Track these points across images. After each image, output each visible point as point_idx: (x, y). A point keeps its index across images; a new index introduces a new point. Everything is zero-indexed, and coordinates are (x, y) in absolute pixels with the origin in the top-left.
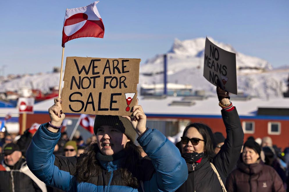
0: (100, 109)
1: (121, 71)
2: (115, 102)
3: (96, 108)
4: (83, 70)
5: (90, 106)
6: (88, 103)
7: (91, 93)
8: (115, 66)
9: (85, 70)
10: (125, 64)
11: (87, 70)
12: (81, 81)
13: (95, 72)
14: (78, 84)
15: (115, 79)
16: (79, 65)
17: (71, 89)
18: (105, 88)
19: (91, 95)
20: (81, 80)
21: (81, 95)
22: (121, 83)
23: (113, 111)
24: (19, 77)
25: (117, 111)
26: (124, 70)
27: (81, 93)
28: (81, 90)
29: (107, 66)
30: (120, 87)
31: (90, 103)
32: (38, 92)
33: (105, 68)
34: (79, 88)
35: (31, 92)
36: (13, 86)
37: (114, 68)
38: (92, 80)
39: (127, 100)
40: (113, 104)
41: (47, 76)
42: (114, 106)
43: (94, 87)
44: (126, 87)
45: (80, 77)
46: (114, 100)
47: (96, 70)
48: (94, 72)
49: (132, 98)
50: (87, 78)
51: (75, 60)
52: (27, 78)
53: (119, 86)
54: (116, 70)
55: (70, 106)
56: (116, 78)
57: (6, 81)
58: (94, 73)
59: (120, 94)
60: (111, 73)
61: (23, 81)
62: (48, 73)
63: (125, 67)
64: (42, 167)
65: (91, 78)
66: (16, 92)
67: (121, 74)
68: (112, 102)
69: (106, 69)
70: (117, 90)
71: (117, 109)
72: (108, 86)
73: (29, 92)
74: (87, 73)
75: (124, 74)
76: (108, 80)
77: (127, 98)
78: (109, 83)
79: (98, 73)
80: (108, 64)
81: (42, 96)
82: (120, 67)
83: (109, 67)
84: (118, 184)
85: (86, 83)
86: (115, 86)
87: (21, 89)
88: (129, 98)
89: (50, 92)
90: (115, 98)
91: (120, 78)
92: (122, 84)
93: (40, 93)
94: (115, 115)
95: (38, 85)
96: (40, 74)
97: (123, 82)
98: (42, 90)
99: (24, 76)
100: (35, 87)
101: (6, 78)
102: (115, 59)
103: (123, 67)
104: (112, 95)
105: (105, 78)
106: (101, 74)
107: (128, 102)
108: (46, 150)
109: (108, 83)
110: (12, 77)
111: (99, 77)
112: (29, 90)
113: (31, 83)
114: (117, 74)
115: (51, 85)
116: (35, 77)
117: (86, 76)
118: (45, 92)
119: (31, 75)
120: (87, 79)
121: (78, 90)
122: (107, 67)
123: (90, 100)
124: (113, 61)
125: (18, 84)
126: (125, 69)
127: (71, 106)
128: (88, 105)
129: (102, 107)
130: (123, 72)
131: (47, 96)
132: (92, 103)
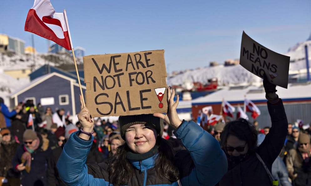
0: (131, 109)
1: (146, 65)
2: (146, 99)
3: (127, 108)
4: (104, 69)
5: (119, 107)
6: (116, 104)
7: (117, 93)
8: (138, 61)
9: (106, 69)
10: (149, 57)
11: (108, 68)
12: (104, 81)
13: (118, 69)
14: (102, 84)
15: (140, 75)
16: (98, 64)
17: (95, 90)
18: (131, 85)
19: (117, 94)
20: (104, 79)
21: (108, 96)
22: (148, 78)
23: (146, 110)
24: (181, 73)
25: (149, 109)
26: (148, 64)
27: (107, 93)
28: (106, 91)
29: (130, 61)
30: (148, 83)
31: (118, 103)
32: (198, 84)
33: (128, 63)
34: (103, 89)
35: (193, 85)
36: (177, 81)
37: (137, 63)
38: (116, 78)
39: (158, 96)
40: (144, 102)
41: (205, 70)
42: (145, 103)
43: (120, 86)
44: (154, 82)
45: (102, 77)
46: (144, 97)
47: (118, 67)
48: (116, 69)
49: (163, 93)
50: (110, 76)
51: (93, 59)
52: (188, 73)
53: (146, 81)
54: (139, 64)
55: (97, 109)
56: (142, 74)
57: (171, 77)
58: (116, 71)
59: (150, 90)
60: (135, 69)
61: (185, 76)
62: (205, 67)
63: (149, 60)
64: (78, 178)
65: (114, 76)
66: (180, 86)
67: (145, 68)
68: (142, 99)
69: (129, 65)
70: (145, 86)
71: (150, 107)
72: (134, 83)
73: (191, 85)
74: (109, 72)
75: (149, 68)
76: (133, 77)
77: (158, 94)
78: (135, 80)
79: (121, 70)
80: (129, 59)
81: (203, 87)
82: (143, 60)
83: (132, 62)
84: (154, 183)
85: (110, 82)
86: (142, 82)
87: (184, 83)
88: (160, 93)
89: (209, 84)
90: (145, 95)
91: (146, 73)
92: (150, 79)
93: (200, 85)
94: (148, 113)
95: (198, 78)
96: (198, 69)
97: (150, 77)
98: (202, 82)
99: (186, 71)
100: (196, 81)
101: (171, 75)
102: (137, 53)
103: (147, 61)
104: (141, 92)
105: (130, 74)
106: (124, 71)
107: (160, 99)
108: (81, 159)
109: (133, 80)
110: (176, 73)
111: (123, 74)
112: (191, 83)
113: (192, 77)
114: (141, 69)
115: (209, 77)
116: (195, 71)
117: (109, 74)
118: (204, 84)
119: (192, 70)
120: (111, 78)
121: (102, 91)
122: (130, 63)
123: (118, 101)
124: (135, 55)
125: (181, 79)
126: (150, 63)
127: (99, 109)
128: (117, 106)
129: (132, 107)
130: (148, 66)
131: (206, 87)
132: (121, 103)
